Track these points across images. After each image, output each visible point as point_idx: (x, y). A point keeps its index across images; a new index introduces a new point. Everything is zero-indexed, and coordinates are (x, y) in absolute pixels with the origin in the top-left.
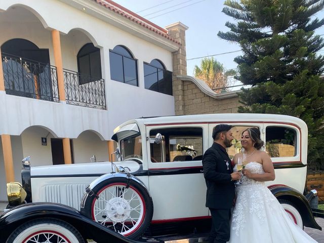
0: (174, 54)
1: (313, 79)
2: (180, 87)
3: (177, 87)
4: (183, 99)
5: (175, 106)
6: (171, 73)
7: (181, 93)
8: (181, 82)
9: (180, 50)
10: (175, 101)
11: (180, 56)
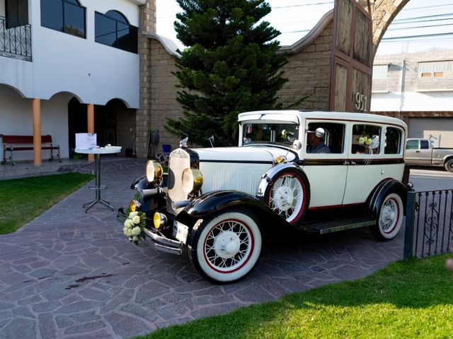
0: (141, 7)
1: (250, 46)
2: (145, 45)
3: (143, 45)
4: (149, 60)
5: (140, 65)
6: (137, 28)
7: (146, 51)
8: (146, 40)
9: (148, 4)
10: (140, 61)
11: (147, 10)
